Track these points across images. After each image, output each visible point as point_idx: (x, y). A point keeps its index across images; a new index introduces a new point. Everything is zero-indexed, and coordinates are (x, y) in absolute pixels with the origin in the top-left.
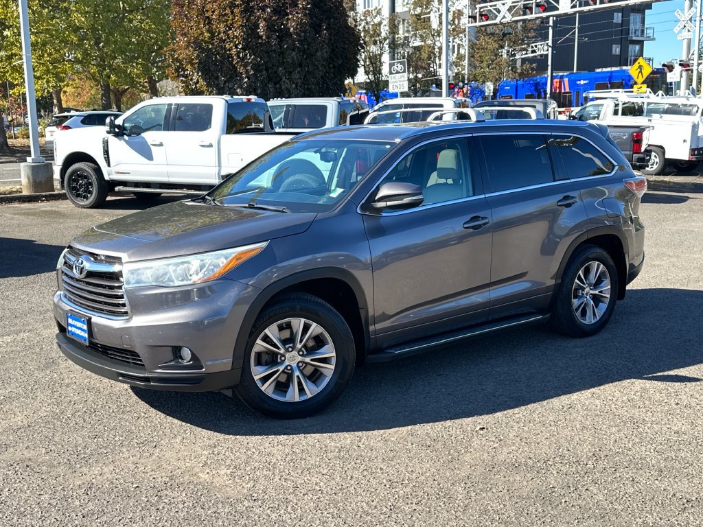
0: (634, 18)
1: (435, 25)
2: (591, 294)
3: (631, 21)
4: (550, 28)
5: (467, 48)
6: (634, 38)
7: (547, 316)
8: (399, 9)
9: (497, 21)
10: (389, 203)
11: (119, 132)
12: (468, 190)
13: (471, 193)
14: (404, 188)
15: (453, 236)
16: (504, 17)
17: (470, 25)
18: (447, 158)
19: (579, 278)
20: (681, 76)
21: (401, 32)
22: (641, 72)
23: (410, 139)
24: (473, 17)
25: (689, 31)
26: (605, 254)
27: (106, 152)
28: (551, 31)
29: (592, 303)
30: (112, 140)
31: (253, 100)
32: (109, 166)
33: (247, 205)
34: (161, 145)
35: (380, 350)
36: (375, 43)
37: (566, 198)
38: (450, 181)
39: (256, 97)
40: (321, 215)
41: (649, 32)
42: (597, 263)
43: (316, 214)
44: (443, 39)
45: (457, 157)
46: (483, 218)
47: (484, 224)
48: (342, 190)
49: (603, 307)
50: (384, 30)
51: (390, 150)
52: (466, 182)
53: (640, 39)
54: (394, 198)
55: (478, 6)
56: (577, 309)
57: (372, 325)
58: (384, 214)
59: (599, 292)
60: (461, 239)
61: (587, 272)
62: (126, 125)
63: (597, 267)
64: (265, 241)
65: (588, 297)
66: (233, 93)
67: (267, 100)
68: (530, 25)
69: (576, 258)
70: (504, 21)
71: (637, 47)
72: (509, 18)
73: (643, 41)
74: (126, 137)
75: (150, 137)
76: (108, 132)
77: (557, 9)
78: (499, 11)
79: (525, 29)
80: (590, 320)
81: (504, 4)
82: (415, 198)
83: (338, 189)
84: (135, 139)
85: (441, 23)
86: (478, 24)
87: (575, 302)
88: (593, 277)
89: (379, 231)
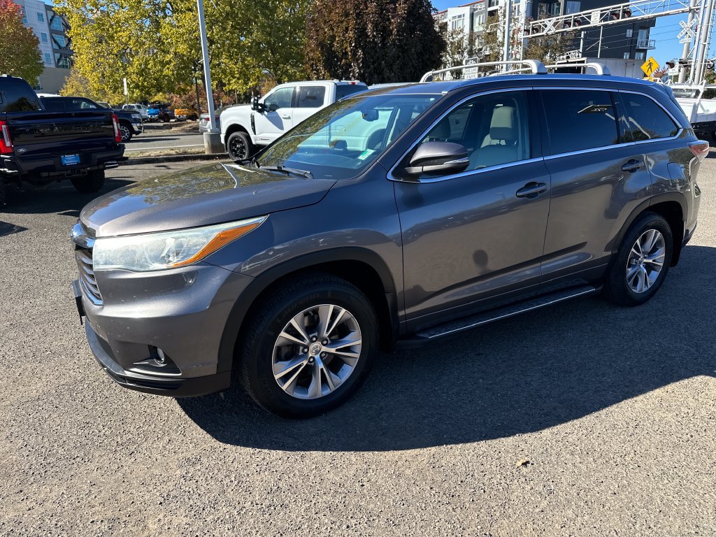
0: (642, 33)
1: (500, 39)
2: (644, 263)
3: (639, 35)
4: (582, 40)
5: (521, 54)
6: (640, 48)
7: (600, 288)
8: (476, 30)
9: (544, 33)
10: (426, 168)
11: (261, 109)
12: (524, 152)
13: (528, 155)
14: (447, 149)
15: (503, 204)
16: (550, 30)
17: (525, 37)
18: (502, 116)
19: (637, 248)
20: (679, 71)
21: (477, 44)
22: (650, 67)
23: (459, 90)
24: (527, 31)
25: (689, 37)
26: (665, 222)
27: (253, 124)
28: (582, 41)
29: (645, 271)
30: (257, 115)
31: (356, 84)
32: (255, 134)
33: (276, 168)
34: (289, 118)
35: (412, 335)
36: (459, 53)
37: (631, 162)
38: (503, 143)
39: (359, 81)
40: (342, 182)
41: (652, 44)
42: (655, 230)
43: (334, 181)
44: (505, 48)
45: (514, 115)
46: (540, 184)
47: (540, 192)
48: (372, 151)
49: (655, 275)
50: (465, 43)
51: (435, 103)
52: (523, 143)
53: (645, 48)
54: (432, 162)
55: (531, 23)
56: (630, 279)
57: (401, 310)
58: (422, 181)
59: (654, 261)
60: (511, 207)
61: (644, 241)
62: (267, 104)
63: (654, 235)
64: (264, 215)
65: (641, 266)
66: (340, 79)
67: (370, 84)
68: (567, 37)
69: (636, 227)
70: (550, 33)
71: (642, 54)
72: (553, 30)
73: (646, 50)
74: (266, 113)
75: (282, 112)
76: (253, 109)
77: (589, 23)
78: (546, 26)
79: (563, 40)
80: (641, 288)
81: (550, 21)
82: (458, 161)
83: (368, 150)
84: (272, 114)
85: (504, 37)
86: (530, 36)
87: (630, 271)
88: (649, 245)
89: (416, 201)
